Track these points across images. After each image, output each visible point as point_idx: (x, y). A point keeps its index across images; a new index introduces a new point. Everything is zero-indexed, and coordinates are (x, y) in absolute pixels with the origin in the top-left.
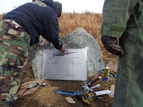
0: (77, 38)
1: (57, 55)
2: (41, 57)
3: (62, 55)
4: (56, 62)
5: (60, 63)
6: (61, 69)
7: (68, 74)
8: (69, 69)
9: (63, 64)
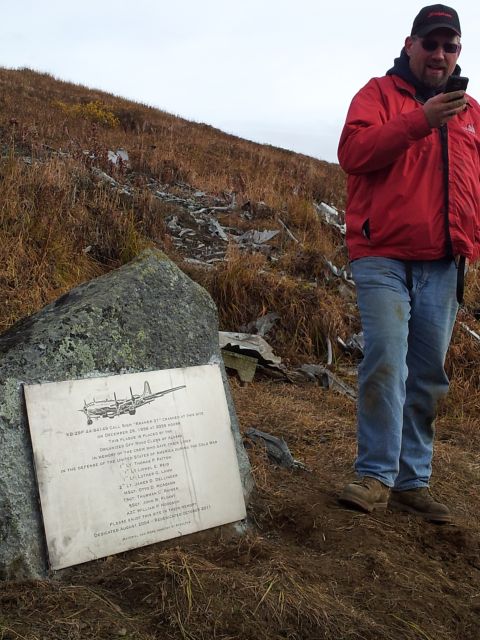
0: (169, 312)
1: (103, 413)
2: (13, 438)
3: (129, 408)
4: (107, 453)
5: (127, 455)
6: (141, 486)
7: (174, 506)
8: (173, 479)
9: (143, 459)
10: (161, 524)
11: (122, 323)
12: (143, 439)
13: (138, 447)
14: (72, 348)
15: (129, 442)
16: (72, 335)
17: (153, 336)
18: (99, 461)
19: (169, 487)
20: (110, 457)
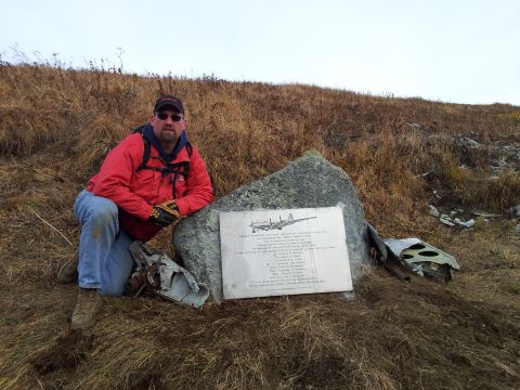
1: (262, 228)
2: (213, 236)
3: (279, 226)
4: (262, 247)
5: (274, 249)
6: (280, 265)
7: (301, 278)
8: (302, 264)
10: (291, 286)
11: (280, 185)
12: (285, 242)
13: (281, 246)
14: (248, 197)
15: (276, 243)
16: (249, 191)
17: (299, 192)
19: (299, 268)
20: (264, 249)
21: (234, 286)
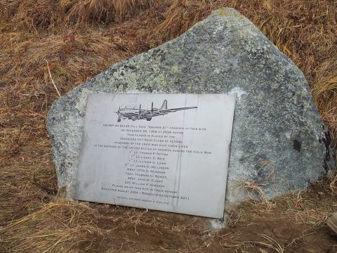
0: (204, 53)
1: (129, 116)
2: (80, 121)
3: (147, 116)
4: (124, 141)
5: (137, 146)
6: (139, 168)
7: (159, 188)
8: (164, 170)
9: (147, 151)
10: (146, 197)
11: (162, 60)
12: (150, 138)
13: (146, 142)
14: (122, 74)
15: (140, 137)
16: (126, 67)
18: (117, 145)
19: (160, 175)
20: (125, 144)
21: (86, 185)
